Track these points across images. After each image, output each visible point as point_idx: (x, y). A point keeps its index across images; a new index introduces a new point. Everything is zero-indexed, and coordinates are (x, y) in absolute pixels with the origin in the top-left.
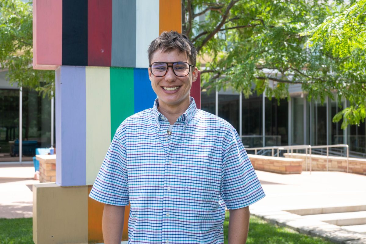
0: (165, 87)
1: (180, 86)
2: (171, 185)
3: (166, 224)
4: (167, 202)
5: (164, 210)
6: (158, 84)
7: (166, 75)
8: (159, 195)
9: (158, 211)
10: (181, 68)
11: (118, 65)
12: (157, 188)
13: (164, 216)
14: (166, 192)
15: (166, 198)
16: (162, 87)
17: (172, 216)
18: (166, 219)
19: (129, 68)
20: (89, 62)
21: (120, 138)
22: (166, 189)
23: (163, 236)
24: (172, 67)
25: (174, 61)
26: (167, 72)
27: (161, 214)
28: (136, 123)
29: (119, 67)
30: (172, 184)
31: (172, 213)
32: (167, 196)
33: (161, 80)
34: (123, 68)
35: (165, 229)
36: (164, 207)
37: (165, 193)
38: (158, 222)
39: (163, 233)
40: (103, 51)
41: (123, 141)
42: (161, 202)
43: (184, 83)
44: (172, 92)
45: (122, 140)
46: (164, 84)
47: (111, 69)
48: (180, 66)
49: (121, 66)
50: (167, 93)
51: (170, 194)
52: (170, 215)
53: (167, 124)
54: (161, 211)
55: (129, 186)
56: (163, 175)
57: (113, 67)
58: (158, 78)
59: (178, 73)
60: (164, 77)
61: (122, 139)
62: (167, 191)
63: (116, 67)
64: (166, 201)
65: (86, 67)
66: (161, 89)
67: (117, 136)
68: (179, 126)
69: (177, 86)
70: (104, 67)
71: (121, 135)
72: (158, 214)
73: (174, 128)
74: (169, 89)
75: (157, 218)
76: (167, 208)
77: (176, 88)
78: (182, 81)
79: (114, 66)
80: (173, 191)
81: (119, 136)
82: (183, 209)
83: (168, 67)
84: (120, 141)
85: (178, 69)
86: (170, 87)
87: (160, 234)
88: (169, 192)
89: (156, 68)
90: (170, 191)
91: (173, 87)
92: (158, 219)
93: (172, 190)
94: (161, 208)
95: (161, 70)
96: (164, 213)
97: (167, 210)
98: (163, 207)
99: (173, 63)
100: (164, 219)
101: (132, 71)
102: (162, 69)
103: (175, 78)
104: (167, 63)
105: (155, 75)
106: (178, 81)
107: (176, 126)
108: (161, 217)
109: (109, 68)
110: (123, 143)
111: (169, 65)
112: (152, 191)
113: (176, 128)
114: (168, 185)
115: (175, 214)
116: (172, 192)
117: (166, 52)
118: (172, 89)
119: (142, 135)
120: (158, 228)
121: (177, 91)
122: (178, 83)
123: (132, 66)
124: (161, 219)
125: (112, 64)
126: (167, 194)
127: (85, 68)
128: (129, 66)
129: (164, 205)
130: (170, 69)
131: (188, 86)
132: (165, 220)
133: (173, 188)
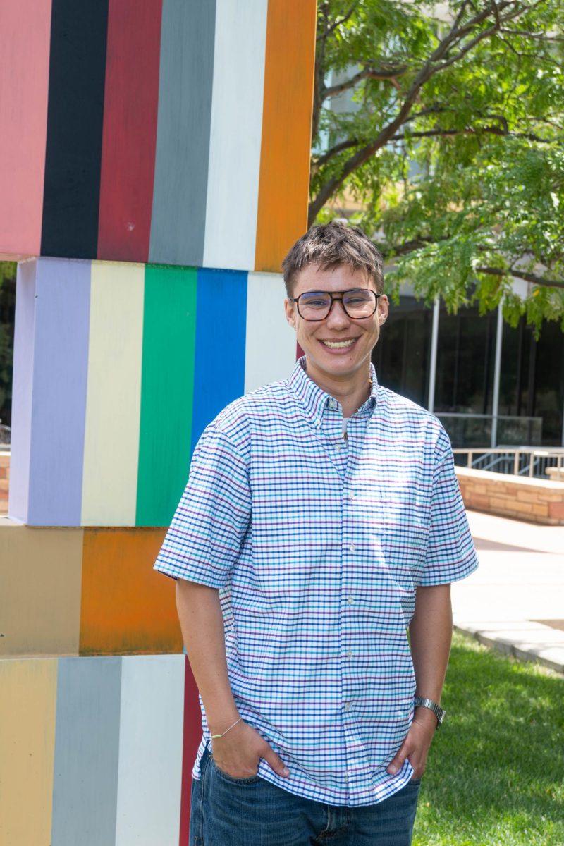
0: (327, 340)
1: (357, 339)
2: (355, 541)
3: (348, 620)
4: (350, 575)
5: (343, 592)
6: (312, 334)
7: (330, 317)
8: (332, 562)
9: (333, 593)
10: (357, 300)
11: (163, 261)
12: (329, 548)
13: (343, 603)
14: (347, 555)
15: (347, 566)
16: (321, 341)
17: (358, 603)
18: (348, 608)
19: (187, 268)
20: (100, 252)
21: (235, 444)
22: (347, 549)
23: (343, 642)
24: (340, 300)
25: (344, 288)
26: (330, 310)
27: (338, 599)
28: (265, 413)
29: (164, 265)
30: (358, 539)
31: (358, 597)
32: (350, 564)
33: (318, 328)
34: (174, 267)
35: (346, 628)
36: (344, 586)
37: (344, 558)
38: (332, 616)
39: (343, 637)
40: (131, 228)
41: (241, 450)
42: (338, 576)
43: (366, 330)
44: (342, 351)
45: (239, 447)
46: (325, 334)
47: (146, 267)
48: (357, 296)
49: (171, 263)
50: (331, 353)
51: (355, 558)
52: (355, 600)
53: (336, 418)
54: (338, 593)
55: (254, 544)
56: (339, 520)
57: (152, 264)
58: (313, 323)
59: (353, 312)
60: (325, 321)
61: (239, 445)
62: (349, 553)
63: (158, 265)
64: (347, 572)
65: (93, 261)
66: (319, 344)
67: (228, 440)
68: (358, 420)
69: (351, 338)
70: (132, 264)
71: (236, 437)
72: (332, 599)
73: (349, 425)
74: (337, 345)
75: (330, 607)
76: (349, 586)
77: (349, 342)
78: (363, 328)
79: (155, 261)
80: (360, 553)
81: (233, 439)
82: (379, 587)
83: (333, 300)
84: (235, 449)
85: (352, 302)
86: (339, 341)
87: (336, 639)
88: (352, 555)
89: (308, 303)
90: (355, 553)
91: (344, 340)
92: (332, 610)
93: (358, 550)
94: (338, 587)
95: (317, 306)
96: (343, 597)
97: (349, 592)
98: (340, 585)
99: (343, 293)
100: (343, 608)
101: (195, 274)
102: (318, 303)
103: (348, 322)
104: (330, 294)
105: (306, 317)
106: (353, 326)
107: (354, 420)
108: (337, 604)
109: (143, 265)
110: (241, 453)
111: (334, 296)
112: (319, 553)
113: (353, 425)
114: (350, 541)
115: (363, 598)
116: (357, 555)
117: (326, 269)
118: (342, 344)
119: (285, 437)
120: (331, 627)
121: (351, 348)
122: (353, 331)
123: (193, 265)
124: (337, 610)
125: (151, 258)
126: (350, 558)
127: (90, 264)
128: (187, 264)
129: (344, 580)
130: (337, 304)
131: (374, 336)
132: (345, 611)
133: (360, 547)
